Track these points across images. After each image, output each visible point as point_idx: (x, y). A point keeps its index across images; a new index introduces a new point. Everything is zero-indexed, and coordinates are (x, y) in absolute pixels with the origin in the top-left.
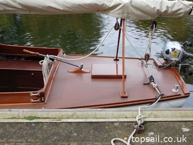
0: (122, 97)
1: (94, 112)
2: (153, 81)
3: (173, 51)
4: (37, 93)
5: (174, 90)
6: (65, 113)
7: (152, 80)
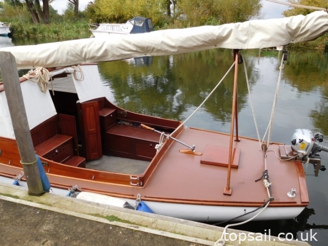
0: (225, 194)
1: (175, 224)
2: (267, 179)
3: (300, 142)
4: (136, 177)
5: (290, 195)
6: (146, 218)
7: (266, 177)
